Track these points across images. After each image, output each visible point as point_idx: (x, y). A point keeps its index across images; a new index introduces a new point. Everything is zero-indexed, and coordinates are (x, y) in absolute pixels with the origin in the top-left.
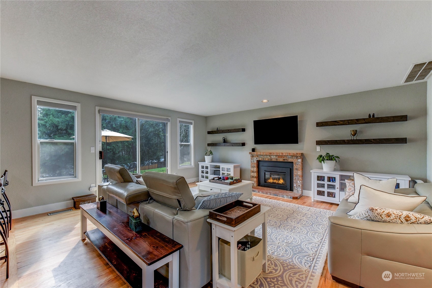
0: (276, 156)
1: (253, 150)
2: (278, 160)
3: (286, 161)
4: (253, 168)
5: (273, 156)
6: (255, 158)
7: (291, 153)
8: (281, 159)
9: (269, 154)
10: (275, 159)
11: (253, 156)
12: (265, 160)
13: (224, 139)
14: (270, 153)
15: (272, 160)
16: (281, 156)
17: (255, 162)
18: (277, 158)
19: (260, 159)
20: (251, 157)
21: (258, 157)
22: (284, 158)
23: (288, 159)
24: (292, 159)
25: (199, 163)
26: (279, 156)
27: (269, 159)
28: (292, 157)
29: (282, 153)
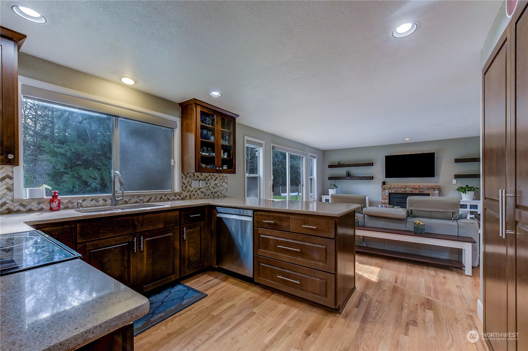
0: (411, 188)
1: (384, 183)
2: (413, 192)
3: (421, 193)
4: (384, 200)
5: (408, 189)
6: (387, 191)
7: (429, 185)
8: (417, 191)
9: (404, 187)
10: (409, 191)
11: (384, 189)
12: (399, 192)
13: (348, 173)
14: (406, 186)
15: (407, 193)
16: (417, 189)
17: (387, 194)
18: (412, 190)
19: (393, 191)
20: (382, 189)
21: (390, 189)
22: (420, 190)
23: (424, 191)
24: (429, 191)
25: (322, 196)
26: (414, 189)
27: (403, 191)
28: (429, 189)
29: (419, 186)
